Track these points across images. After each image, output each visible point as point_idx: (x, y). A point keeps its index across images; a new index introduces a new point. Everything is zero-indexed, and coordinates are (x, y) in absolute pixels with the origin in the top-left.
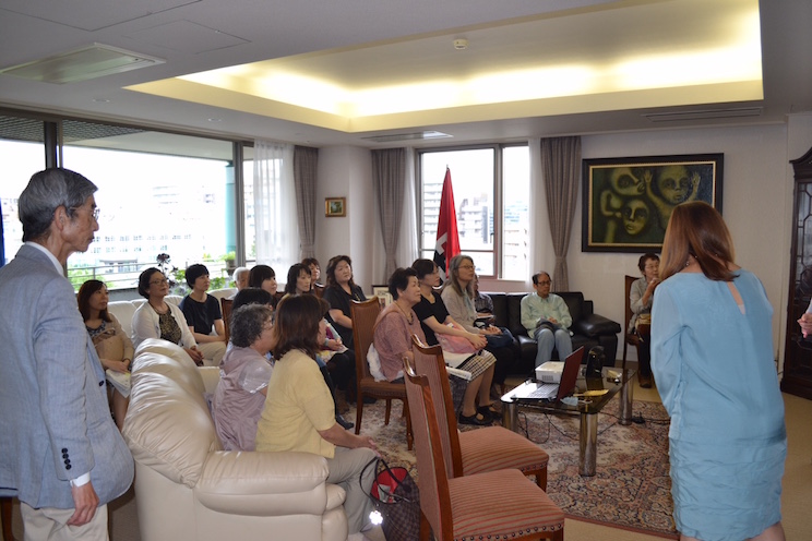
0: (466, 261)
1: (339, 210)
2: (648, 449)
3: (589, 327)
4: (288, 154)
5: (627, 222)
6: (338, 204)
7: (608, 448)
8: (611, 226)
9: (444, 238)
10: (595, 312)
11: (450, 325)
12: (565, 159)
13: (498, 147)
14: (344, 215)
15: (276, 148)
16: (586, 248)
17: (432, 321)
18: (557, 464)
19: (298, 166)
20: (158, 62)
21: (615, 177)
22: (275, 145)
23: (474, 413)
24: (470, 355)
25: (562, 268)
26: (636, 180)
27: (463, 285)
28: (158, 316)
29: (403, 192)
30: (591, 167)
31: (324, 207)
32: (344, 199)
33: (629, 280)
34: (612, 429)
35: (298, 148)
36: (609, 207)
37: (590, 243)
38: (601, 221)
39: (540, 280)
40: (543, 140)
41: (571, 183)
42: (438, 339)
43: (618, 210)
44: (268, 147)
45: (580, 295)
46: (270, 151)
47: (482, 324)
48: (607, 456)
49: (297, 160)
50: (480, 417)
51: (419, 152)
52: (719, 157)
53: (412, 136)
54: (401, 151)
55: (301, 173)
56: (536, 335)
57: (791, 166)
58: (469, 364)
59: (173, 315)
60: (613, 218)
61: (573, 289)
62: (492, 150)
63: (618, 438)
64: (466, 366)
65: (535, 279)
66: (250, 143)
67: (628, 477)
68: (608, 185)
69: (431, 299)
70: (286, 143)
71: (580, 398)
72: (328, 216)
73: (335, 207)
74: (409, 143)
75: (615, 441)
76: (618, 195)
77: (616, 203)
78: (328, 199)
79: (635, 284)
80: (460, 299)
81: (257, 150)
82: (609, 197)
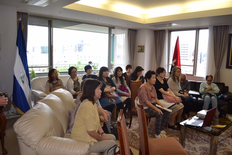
1: (142, 50)
3: (226, 96)
4: (126, 32)
6: (142, 48)
7: (224, 148)
9: (175, 61)
10: (229, 91)
11: (168, 92)
12: (222, 34)
13: (198, 29)
14: (143, 52)
15: (122, 29)
16: (228, 67)
17: (162, 90)
18: (200, 152)
19: (129, 35)
22: (122, 28)
23: (174, 125)
24: (174, 104)
25: (218, 74)
27: (176, 78)
29: (164, 45)
31: (137, 49)
32: (144, 46)
34: (228, 139)
35: (130, 30)
37: (230, 65)
40: (214, 27)
41: (224, 43)
42: (163, 97)
44: (120, 29)
45: (223, 84)
46: (120, 31)
47: (182, 92)
48: (222, 151)
49: (129, 34)
50: (176, 126)
51: (170, 31)
53: (168, 25)
54: (164, 31)
55: (130, 36)
56: (204, 97)
58: (173, 107)
59: (79, 81)
61: (221, 82)
62: (195, 31)
63: (229, 144)
64: (172, 108)
65: (207, 77)
66: (114, 28)
69: (162, 82)
70: (126, 28)
71: (212, 128)
72: (139, 52)
73: (141, 49)
74: (166, 28)
75: (228, 145)
78: (139, 46)
80: (174, 83)
81: (116, 30)
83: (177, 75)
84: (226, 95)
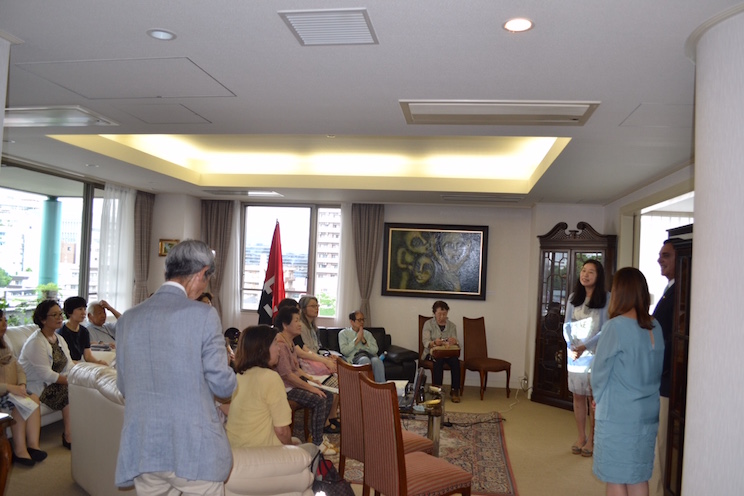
0: (313, 301)
2: (464, 443)
3: (394, 355)
4: (129, 200)
5: (417, 274)
8: (405, 277)
9: (272, 281)
10: (393, 343)
11: (310, 352)
12: (371, 226)
13: (315, 207)
15: (121, 191)
16: (385, 293)
19: (138, 209)
20: (113, 124)
21: (409, 239)
22: (121, 188)
23: (329, 423)
24: (327, 376)
25: (366, 307)
26: (425, 242)
27: (310, 320)
28: (50, 346)
30: (391, 229)
31: (158, 247)
33: (422, 319)
35: (140, 193)
36: (403, 262)
37: (388, 289)
38: (397, 272)
39: (358, 317)
40: (354, 205)
43: (411, 264)
44: (115, 190)
45: (382, 330)
46: (113, 192)
49: (137, 204)
50: (333, 427)
51: (245, 204)
52: (485, 229)
54: (230, 203)
55: (141, 212)
57: (538, 240)
59: (60, 345)
60: (407, 269)
61: (376, 324)
62: (309, 209)
65: (352, 317)
66: (101, 186)
67: (461, 462)
68: (402, 244)
70: (130, 188)
71: (424, 406)
72: (161, 255)
74: (236, 198)
76: (412, 253)
77: (409, 258)
78: (161, 240)
79: (427, 322)
81: (107, 191)
82: (404, 254)
83: (312, 314)
84: (393, 353)
